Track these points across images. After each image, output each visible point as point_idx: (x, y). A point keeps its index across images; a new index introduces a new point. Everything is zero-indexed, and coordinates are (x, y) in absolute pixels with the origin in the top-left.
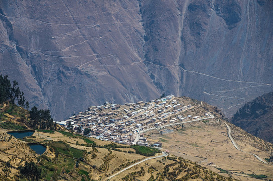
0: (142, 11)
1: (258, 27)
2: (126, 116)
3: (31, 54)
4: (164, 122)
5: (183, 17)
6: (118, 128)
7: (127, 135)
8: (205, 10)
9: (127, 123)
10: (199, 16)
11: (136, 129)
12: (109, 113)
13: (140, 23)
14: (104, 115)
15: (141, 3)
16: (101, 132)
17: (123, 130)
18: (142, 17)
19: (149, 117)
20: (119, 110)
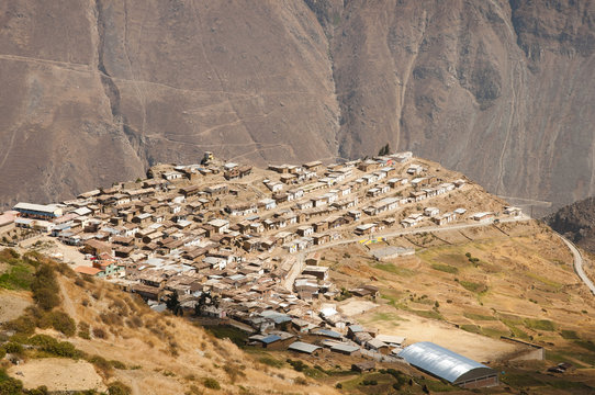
0: (337, 76)
1: (528, 108)
2: (267, 200)
3: (147, 138)
4: (386, 223)
5: (404, 88)
6: (236, 233)
7: (262, 256)
8: (440, 77)
9: (268, 221)
10: (431, 87)
11: (297, 241)
12: (212, 188)
13: (334, 96)
14: (195, 192)
15: (335, 65)
16: (176, 243)
17: (253, 241)
18: (336, 86)
19: (338, 207)
20: (246, 180)
